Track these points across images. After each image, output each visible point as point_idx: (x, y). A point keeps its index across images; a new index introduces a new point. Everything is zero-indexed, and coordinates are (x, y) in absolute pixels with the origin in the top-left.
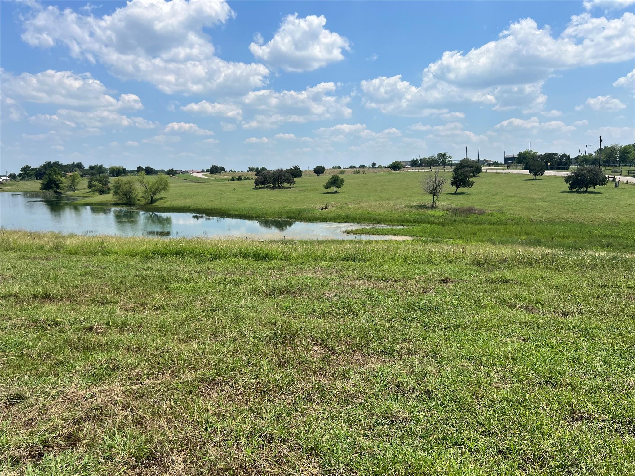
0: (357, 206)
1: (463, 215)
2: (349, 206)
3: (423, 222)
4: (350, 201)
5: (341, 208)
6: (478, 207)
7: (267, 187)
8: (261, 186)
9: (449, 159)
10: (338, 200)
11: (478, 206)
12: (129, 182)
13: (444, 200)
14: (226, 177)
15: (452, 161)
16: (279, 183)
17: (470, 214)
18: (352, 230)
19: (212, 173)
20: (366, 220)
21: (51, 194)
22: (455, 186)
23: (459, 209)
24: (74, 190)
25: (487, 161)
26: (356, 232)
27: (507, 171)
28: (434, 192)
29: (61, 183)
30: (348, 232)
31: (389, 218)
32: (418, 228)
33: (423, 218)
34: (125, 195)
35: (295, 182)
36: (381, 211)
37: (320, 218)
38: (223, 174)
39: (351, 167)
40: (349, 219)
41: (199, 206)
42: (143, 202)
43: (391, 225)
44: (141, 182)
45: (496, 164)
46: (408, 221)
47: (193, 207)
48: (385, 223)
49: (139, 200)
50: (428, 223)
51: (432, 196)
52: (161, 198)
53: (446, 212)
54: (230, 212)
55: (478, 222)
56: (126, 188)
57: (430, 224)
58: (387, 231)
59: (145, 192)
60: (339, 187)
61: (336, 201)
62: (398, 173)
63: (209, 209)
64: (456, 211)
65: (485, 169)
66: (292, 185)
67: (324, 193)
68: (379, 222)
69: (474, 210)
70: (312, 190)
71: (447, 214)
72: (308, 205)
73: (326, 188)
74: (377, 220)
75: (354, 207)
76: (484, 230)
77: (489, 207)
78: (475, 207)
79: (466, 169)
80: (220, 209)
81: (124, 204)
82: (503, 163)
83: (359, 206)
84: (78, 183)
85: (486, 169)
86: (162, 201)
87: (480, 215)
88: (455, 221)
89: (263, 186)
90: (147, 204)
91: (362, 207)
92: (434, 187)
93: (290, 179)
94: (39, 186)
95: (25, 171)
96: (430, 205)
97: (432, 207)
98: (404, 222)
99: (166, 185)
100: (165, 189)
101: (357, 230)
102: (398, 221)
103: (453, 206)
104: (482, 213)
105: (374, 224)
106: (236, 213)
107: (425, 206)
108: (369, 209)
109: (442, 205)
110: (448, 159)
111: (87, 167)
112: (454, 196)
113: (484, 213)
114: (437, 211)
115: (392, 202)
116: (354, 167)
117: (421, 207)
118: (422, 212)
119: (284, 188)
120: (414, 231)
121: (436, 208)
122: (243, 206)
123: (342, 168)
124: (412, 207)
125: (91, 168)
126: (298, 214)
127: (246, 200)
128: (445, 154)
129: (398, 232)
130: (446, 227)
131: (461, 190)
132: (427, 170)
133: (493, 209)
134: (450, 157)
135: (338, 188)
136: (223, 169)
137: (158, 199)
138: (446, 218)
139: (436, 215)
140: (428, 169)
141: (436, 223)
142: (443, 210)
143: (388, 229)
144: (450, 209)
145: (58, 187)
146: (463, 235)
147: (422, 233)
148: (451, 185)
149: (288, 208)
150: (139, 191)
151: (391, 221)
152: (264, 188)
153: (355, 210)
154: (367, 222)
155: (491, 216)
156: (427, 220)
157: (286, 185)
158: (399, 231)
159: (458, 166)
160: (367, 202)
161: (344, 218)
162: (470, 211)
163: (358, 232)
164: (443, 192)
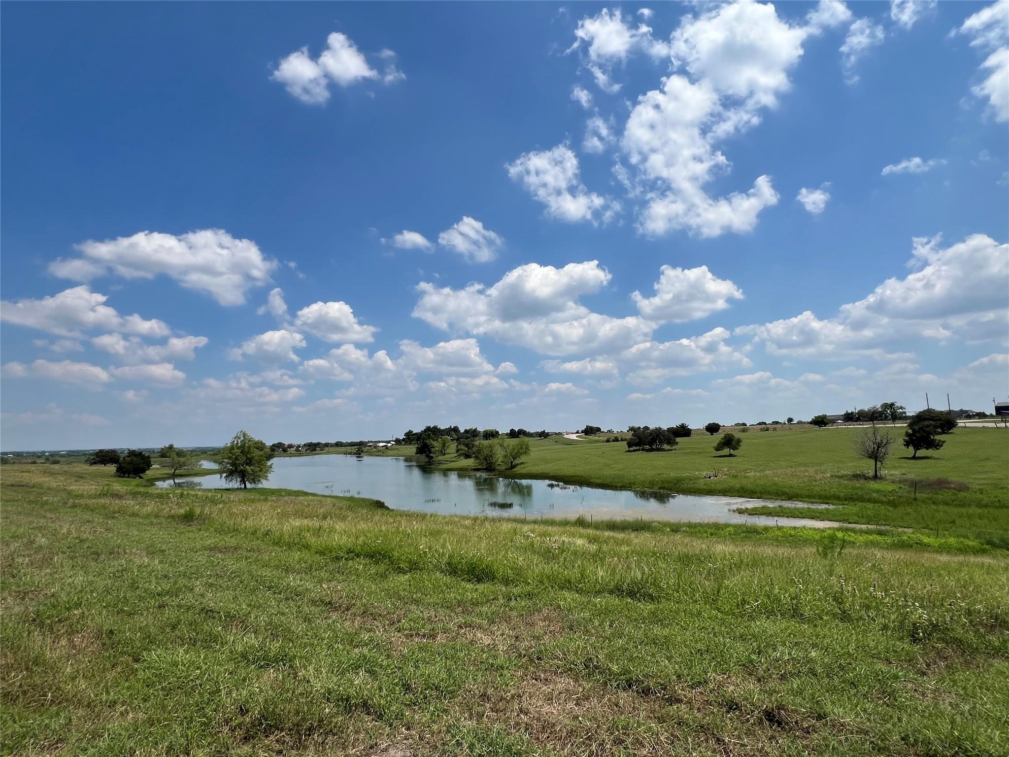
0: (758, 474)
1: (928, 491)
2: (747, 474)
3: (861, 499)
4: (750, 467)
5: (735, 477)
6: (955, 479)
7: (643, 450)
8: (635, 448)
9: (901, 410)
10: (733, 465)
11: (954, 477)
12: (490, 446)
13: (894, 468)
14: (601, 438)
15: (905, 414)
16: (657, 445)
17: (941, 489)
18: (747, 509)
19: (586, 434)
20: (771, 495)
21: (423, 458)
22: (911, 448)
23: (921, 482)
24: (444, 454)
25: (966, 412)
26: (753, 512)
27: (1003, 425)
28: (875, 455)
29: (434, 448)
30: (740, 512)
31: (807, 493)
32: (852, 509)
33: (860, 493)
34: (485, 459)
35: (677, 443)
36: (794, 482)
37: (705, 489)
38: (598, 435)
39: (760, 424)
40: (745, 492)
41: (559, 473)
42: (503, 468)
43: (808, 502)
44: (501, 445)
45: (981, 415)
46: (838, 498)
47: (552, 474)
48: (800, 499)
49: (499, 465)
50: (869, 501)
51: (873, 462)
52: (522, 463)
53: (899, 485)
54: (592, 480)
55: (957, 502)
56: (486, 452)
57: (872, 502)
58: (802, 513)
59: (505, 456)
60: (735, 448)
61: (730, 467)
62: (824, 430)
63: (568, 476)
64: (915, 485)
65: (961, 423)
66: (674, 447)
67: (715, 457)
68: (790, 498)
69: (948, 483)
70: (700, 453)
71: (900, 488)
72: (691, 472)
73: (717, 450)
74: (788, 494)
75: (754, 476)
76: (969, 517)
77: (975, 479)
78: (950, 479)
79: (926, 423)
80: (581, 476)
81: (484, 469)
82: (994, 413)
83: (762, 474)
84: (448, 447)
85: (964, 423)
86: (522, 466)
87: (960, 491)
88: (915, 499)
89: (638, 448)
90: (507, 469)
91: (766, 476)
92: (874, 448)
93: (671, 439)
94: (415, 450)
95: (408, 436)
96: (871, 473)
97: (876, 477)
98: (830, 499)
99: (527, 448)
100: (525, 453)
101: (755, 509)
102: (820, 497)
103: (911, 476)
104: (962, 488)
105: (783, 500)
106: (598, 481)
107: (864, 475)
108: (776, 479)
109: (891, 475)
110: (898, 411)
111: (462, 431)
112: (911, 461)
113: (968, 489)
114: (884, 483)
115: (811, 470)
116: (765, 423)
117: (856, 477)
118: (858, 485)
119: (664, 450)
120: (845, 514)
121: (881, 478)
122: (608, 473)
123: (748, 425)
124: (842, 477)
125: (466, 431)
126: (676, 484)
127: (613, 466)
128: (893, 404)
129: (818, 514)
130: (901, 510)
131: (922, 452)
132: (867, 426)
133: (982, 482)
134: (901, 408)
135: (734, 450)
136: (598, 429)
137: (518, 465)
138: (899, 494)
139: (882, 489)
140: (869, 424)
141: (882, 502)
142: (893, 482)
143: (803, 509)
144: (906, 481)
145: (430, 452)
146: (930, 524)
147: (859, 517)
148: (905, 445)
149: (664, 476)
150: (499, 455)
151: (809, 497)
152: (639, 450)
153: (755, 480)
154: (772, 497)
155: (981, 493)
156: (867, 497)
157: (666, 447)
158: (821, 513)
159: (916, 419)
160: (774, 469)
161: (738, 491)
162: (941, 484)
163: (754, 513)
164: (890, 456)
